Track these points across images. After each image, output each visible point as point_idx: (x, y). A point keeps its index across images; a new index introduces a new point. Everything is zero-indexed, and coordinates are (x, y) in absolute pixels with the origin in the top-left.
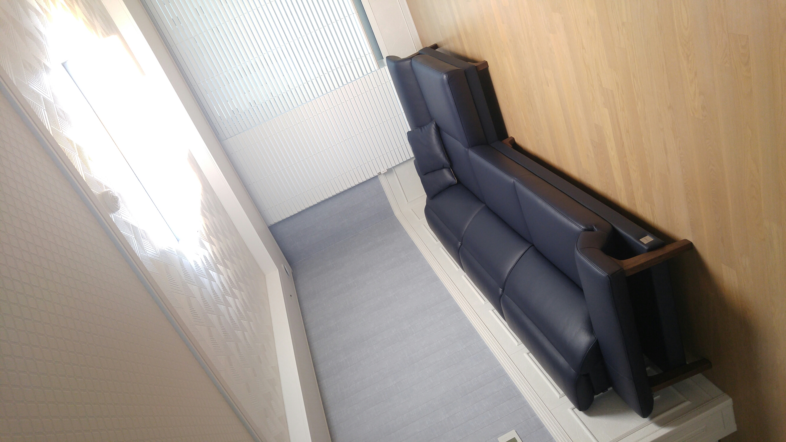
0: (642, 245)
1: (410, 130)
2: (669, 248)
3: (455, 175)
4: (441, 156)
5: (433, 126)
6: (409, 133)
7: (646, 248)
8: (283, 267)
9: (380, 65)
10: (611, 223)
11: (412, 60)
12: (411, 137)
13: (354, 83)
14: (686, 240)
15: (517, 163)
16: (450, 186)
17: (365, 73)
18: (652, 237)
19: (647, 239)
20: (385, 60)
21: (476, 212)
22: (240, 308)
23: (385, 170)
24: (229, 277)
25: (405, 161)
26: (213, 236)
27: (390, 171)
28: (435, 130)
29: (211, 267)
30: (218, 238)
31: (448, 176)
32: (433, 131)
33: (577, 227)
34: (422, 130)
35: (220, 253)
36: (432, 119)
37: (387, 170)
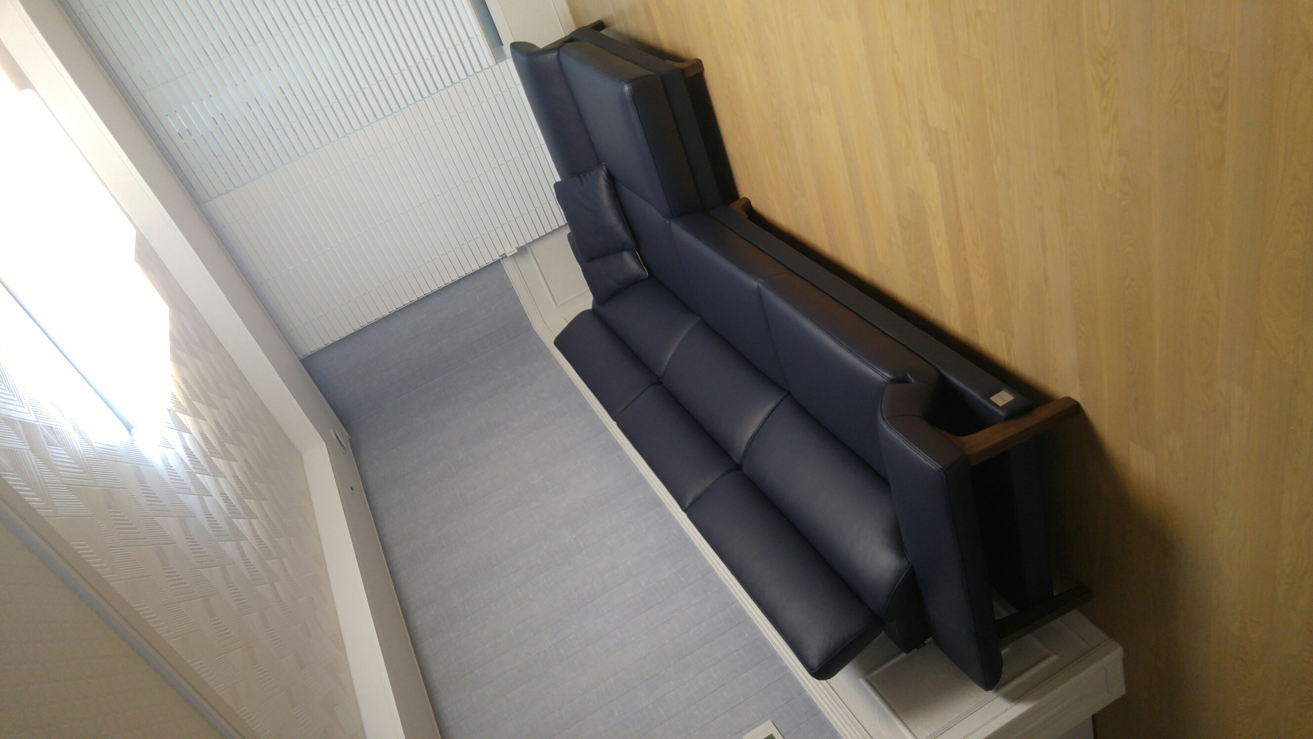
0: (996, 409)
1: (559, 179)
2: (1042, 414)
3: (644, 262)
4: (620, 229)
5: (603, 174)
6: (557, 186)
7: (1002, 413)
8: (333, 434)
9: (498, 56)
10: (937, 367)
11: (561, 53)
12: (562, 192)
13: (451, 90)
14: (1068, 399)
15: (761, 250)
16: (636, 282)
17: (470, 72)
18: (1012, 393)
19: (1003, 398)
20: (507, 49)
21: (685, 331)
22: (262, 536)
23: (513, 250)
24: (236, 477)
25: (550, 233)
26: (200, 401)
27: (522, 251)
28: (605, 180)
29: (200, 467)
30: (210, 403)
31: (631, 264)
32: (602, 183)
33: (878, 375)
34: (581, 180)
35: (215, 433)
36: (599, 162)
37: (517, 248)
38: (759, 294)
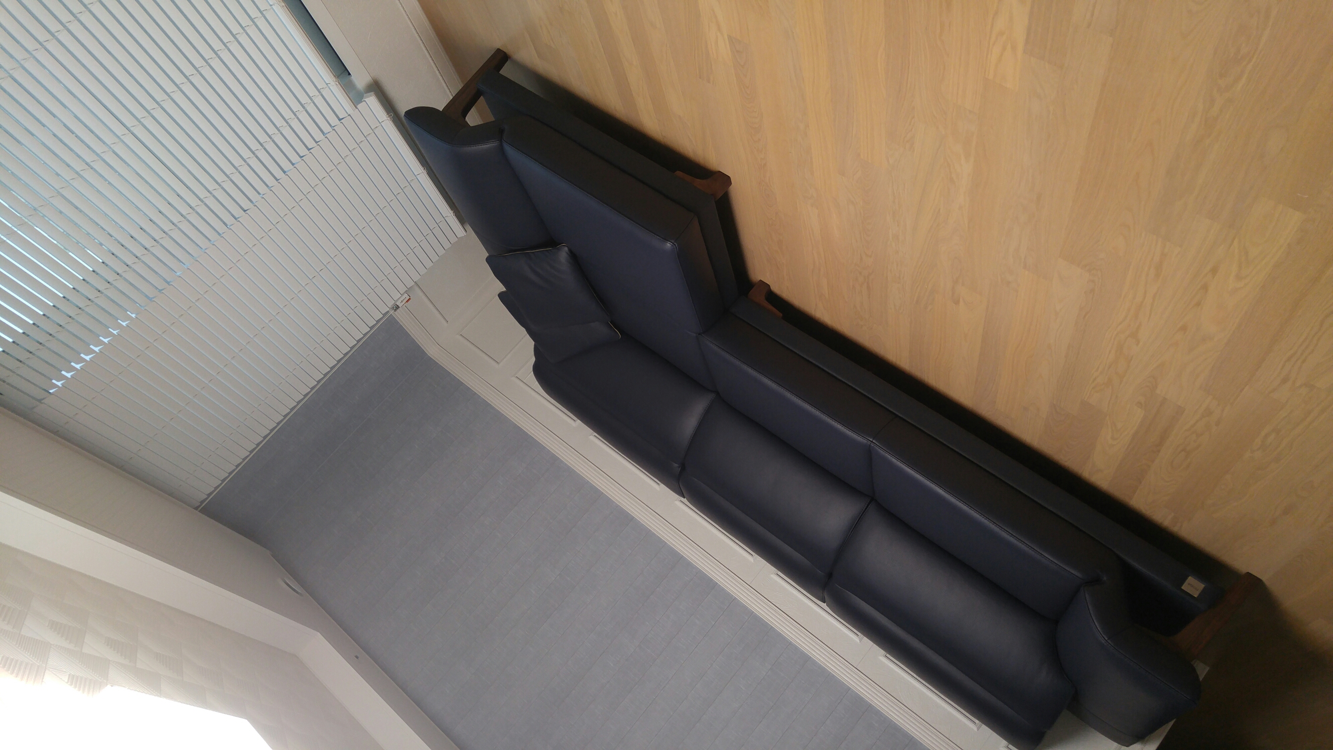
4: (593, 307)
5: (564, 255)
11: (505, 145)
14: (1249, 575)
16: (605, 344)
19: (1194, 586)
23: (402, 295)
25: (437, 261)
37: (406, 292)
38: (869, 453)
